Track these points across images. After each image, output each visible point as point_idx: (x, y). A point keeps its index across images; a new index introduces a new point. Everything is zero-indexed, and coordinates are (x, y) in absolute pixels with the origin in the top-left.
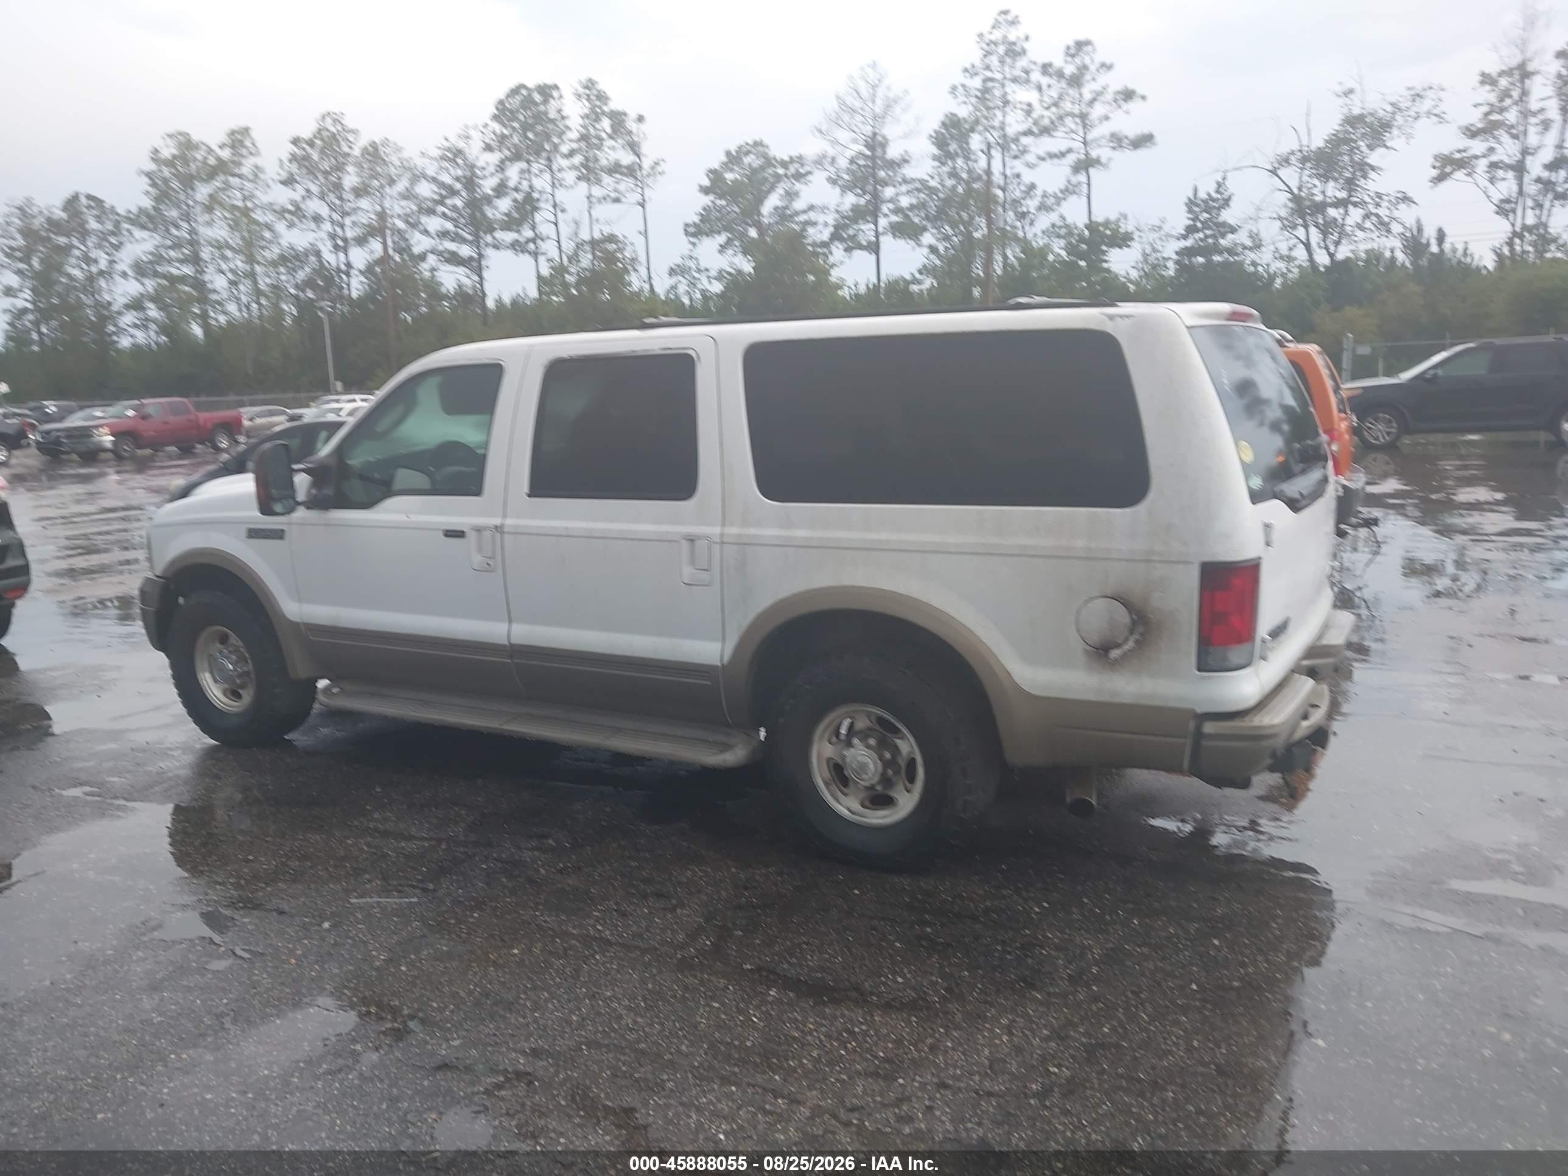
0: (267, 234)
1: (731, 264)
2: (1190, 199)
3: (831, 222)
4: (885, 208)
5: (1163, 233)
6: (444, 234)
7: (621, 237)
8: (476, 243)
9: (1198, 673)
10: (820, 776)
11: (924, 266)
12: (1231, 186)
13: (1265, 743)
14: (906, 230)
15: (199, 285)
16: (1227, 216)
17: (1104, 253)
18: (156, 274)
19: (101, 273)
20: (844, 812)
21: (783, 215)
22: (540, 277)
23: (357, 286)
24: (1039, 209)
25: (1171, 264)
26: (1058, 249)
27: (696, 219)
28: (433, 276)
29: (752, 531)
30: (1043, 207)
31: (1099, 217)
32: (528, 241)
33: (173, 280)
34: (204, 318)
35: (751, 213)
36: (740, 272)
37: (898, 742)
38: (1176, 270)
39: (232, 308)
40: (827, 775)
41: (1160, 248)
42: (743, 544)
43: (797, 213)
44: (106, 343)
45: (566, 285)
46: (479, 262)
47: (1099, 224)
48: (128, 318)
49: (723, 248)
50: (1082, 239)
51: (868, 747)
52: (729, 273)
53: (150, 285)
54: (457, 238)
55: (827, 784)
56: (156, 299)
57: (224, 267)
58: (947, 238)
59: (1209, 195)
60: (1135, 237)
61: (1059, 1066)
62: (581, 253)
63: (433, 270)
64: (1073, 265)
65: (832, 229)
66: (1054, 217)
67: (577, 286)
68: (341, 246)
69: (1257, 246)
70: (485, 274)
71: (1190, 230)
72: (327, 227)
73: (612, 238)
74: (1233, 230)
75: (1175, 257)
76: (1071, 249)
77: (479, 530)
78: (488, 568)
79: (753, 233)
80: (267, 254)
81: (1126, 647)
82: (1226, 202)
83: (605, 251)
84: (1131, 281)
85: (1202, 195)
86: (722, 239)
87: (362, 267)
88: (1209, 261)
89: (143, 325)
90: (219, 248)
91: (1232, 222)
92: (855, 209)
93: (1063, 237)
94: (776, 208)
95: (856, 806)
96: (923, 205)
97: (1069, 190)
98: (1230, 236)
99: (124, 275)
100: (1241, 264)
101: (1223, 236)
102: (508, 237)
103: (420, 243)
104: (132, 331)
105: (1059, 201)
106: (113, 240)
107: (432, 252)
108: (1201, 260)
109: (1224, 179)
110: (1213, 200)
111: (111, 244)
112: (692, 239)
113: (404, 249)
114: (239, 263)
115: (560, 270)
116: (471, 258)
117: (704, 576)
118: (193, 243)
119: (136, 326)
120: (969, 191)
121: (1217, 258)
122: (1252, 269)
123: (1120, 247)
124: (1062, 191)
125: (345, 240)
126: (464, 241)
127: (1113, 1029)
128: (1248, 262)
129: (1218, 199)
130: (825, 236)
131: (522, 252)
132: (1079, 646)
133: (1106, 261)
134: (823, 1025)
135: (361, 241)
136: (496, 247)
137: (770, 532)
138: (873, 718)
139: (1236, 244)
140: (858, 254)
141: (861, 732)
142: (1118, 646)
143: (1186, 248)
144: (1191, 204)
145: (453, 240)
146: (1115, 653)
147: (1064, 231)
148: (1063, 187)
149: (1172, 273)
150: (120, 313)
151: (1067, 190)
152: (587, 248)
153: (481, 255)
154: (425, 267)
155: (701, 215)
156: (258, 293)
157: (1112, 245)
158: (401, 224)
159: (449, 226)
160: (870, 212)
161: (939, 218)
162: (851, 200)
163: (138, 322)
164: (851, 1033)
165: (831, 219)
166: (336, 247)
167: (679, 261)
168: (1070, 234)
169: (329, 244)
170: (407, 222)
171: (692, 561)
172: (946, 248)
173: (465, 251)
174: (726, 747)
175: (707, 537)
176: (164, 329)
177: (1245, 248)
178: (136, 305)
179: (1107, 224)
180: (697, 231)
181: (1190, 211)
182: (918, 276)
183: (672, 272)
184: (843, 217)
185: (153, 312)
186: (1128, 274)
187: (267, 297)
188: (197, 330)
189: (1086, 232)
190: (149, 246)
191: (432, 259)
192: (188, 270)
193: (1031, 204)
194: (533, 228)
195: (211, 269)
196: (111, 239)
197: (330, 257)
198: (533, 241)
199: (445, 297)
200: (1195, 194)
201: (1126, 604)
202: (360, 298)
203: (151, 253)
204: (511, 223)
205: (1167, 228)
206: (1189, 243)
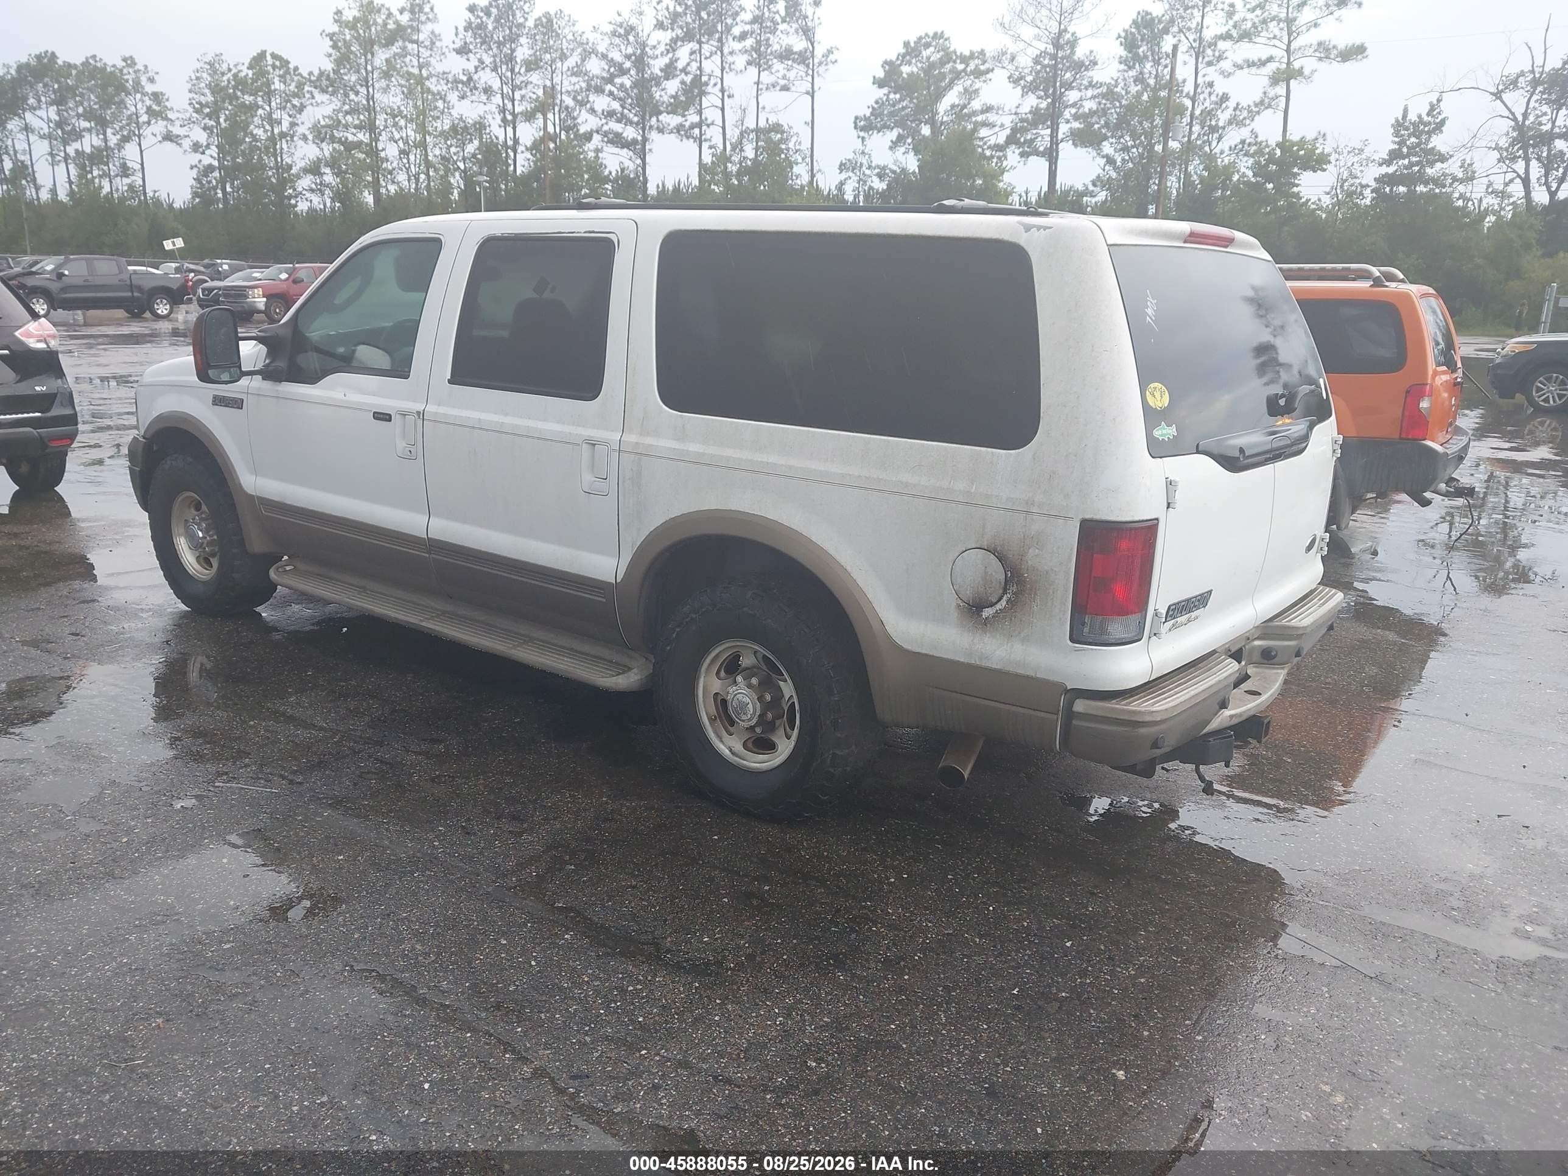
0: (440, 104)
1: (896, 162)
2: (1397, 120)
3: (1008, 124)
4: (1067, 114)
5: (1363, 156)
6: (610, 114)
7: (786, 127)
8: (642, 125)
9: (1070, 643)
10: (705, 711)
11: (1098, 177)
12: (1447, 108)
13: (1143, 731)
14: (1086, 138)
15: (373, 152)
16: (1438, 142)
17: (1295, 175)
18: (333, 140)
19: (283, 135)
20: (726, 752)
21: (960, 113)
22: (701, 165)
23: (523, 163)
24: (1230, 123)
25: (1367, 192)
26: (1245, 167)
27: (868, 113)
28: (597, 157)
29: (649, 440)
30: (1233, 121)
31: (1294, 136)
32: (692, 127)
33: (350, 146)
34: (375, 186)
35: (926, 110)
36: (904, 170)
37: (781, 683)
38: (1373, 199)
39: (402, 177)
40: (713, 711)
41: (1359, 174)
42: (641, 454)
43: (974, 113)
44: (284, 207)
45: (727, 175)
46: (644, 146)
47: (1293, 144)
48: (305, 182)
49: (894, 146)
50: (1271, 160)
51: (750, 686)
52: (894, 172)
53: (327, 149)
54: (622, 119)
55: (712, 720)
56: (333, 163)
57: (397, 136)
58: (1125, 149)
59: (1420, 117)
60: (1332, 158)
61: (819, 1061)
62: (745, 141)
63: (598, 151)
64: (1258, 187)
65: (1008, 131)
66: (1244, 133)
67: (739, 174)
68: (510, 121)
69: (1470, 178)
70: (648, 159)
71: (1394, 155)
72: (497, 99)
73: (777, 128)
74: (1443, 158)
75: (1373, 184)
76: (1259, 170)
77: (404, 415)
78: (410, 456)
79: (926, 130)
80: (438, 124)
81: (998, 606)
82: (1439, 127)
83: (769, 141)
84: (1320, 208)
85: (1412, 117)
86: (893, 135)
87: (529, 144)
88: (1411, 192)
89: (319, 189)
90: (394, 116)
91: (1443, 148)
92: (1035, 111)
93: (1252, 156)
94: (953, 106)
95: (738, 747)
96: (1104, 112)
97: (1263, 104)
98: (1439, 165)
99: (304, 138)
100: (1449, 196)
101: (1431, 164)
102: (674, 120)
103: (587, 122)
104: (308, 195)
105: (1252, 115)
106: (296, 102)
107: (597, 132)
108: (1402, 189)
109: (1439, 101)
110: (1426, 124)
111: (294, 106)
112: (862, 134)
113: (570, 127)
114: (411, 133)
115: (722, 159)
116: (634, 142)
117: (602, 485)
118: (370, 109)
119: (312, 191)
120: (1155, 100)
121: (1421, 188)
122: (1460, 203)
123: (1315, 171)
124: (1256, 105)
125: (513, 114)
126: (629, 122)
127: (901, 1028)
128: (1456, 195)
129: (1430, 123)
130: (1001, 139)
131: (688, 138)
132: (952, 602)
133: (1297, 185)
134: (598, 978)
135: (529, 117)
136: (661, 131)
137: (665, 443)
138: (760, 657)
139: (1445, 175)
140: (1033, 159)
141: (746, 669)
142: (992, 605)
143: (1386, 175)
144: (1398, 126)
145: (619, 121)
146: (987, 612)
147: (1251, 148)
148: (1258, 100)
149: (1368, 202)
150: (298, 177)
151: (1262, 102)
152: (752, 136)
153: (645, 139)
154: (590, 146)
155: (873, 108)
156: (429, 164)
157: (1305, 168)
158: (569, 101)
159: (616, 106)
160: (1050, 117)
161: (1122, 125)
162: (1032, 101)
163: (314, 186)
164: (623, 991)
165: (1008, 121)
166: (504, 120)
167: (851, 156)
168: (1260, 152)
169: (498, 118)
170: (575, 99)
171: (593, 466)
172: (1123, 160)
173: (630, 133)
174: (626, 669)
175: (606, 443)
176: (337, 196)
177: (1455, 179)
178: (314, 169)
179: (1302, 142)
180: (867, 125)
181: (1397, 134)
182: (1091, 188)
183: (842, 167)
184: (1022, 120)
185: (329, 178)
186: (1319, 200)
187: (436, 170)
188: (369, 199)
189: (1278, 152)
190: (328, 110)
191: (596, 138)
192: (363, 137)
193: (1223, 117)
194: (700, 113)
195: (384, 137)
196: (294, 101)
197: (497, 131)
198: (699, 125)
199: (606, 180)
200: (1405, 116)
201: (1001, 558)
202: (523, 175)
203: (329, 117)
204: (677, 107)
205: (1368, 151)
206: (1391, 170)
